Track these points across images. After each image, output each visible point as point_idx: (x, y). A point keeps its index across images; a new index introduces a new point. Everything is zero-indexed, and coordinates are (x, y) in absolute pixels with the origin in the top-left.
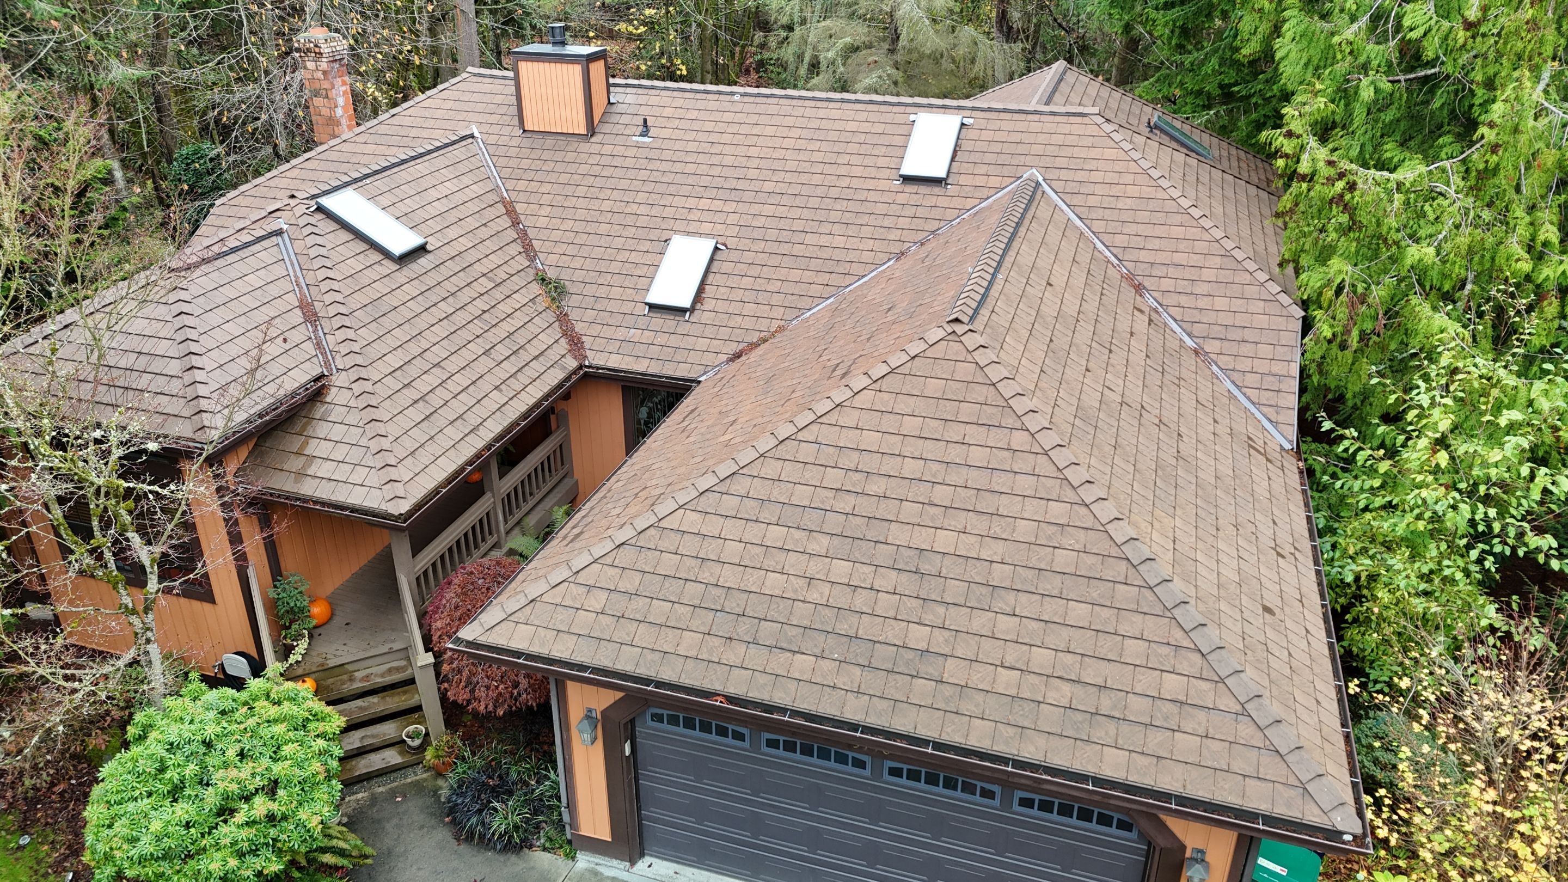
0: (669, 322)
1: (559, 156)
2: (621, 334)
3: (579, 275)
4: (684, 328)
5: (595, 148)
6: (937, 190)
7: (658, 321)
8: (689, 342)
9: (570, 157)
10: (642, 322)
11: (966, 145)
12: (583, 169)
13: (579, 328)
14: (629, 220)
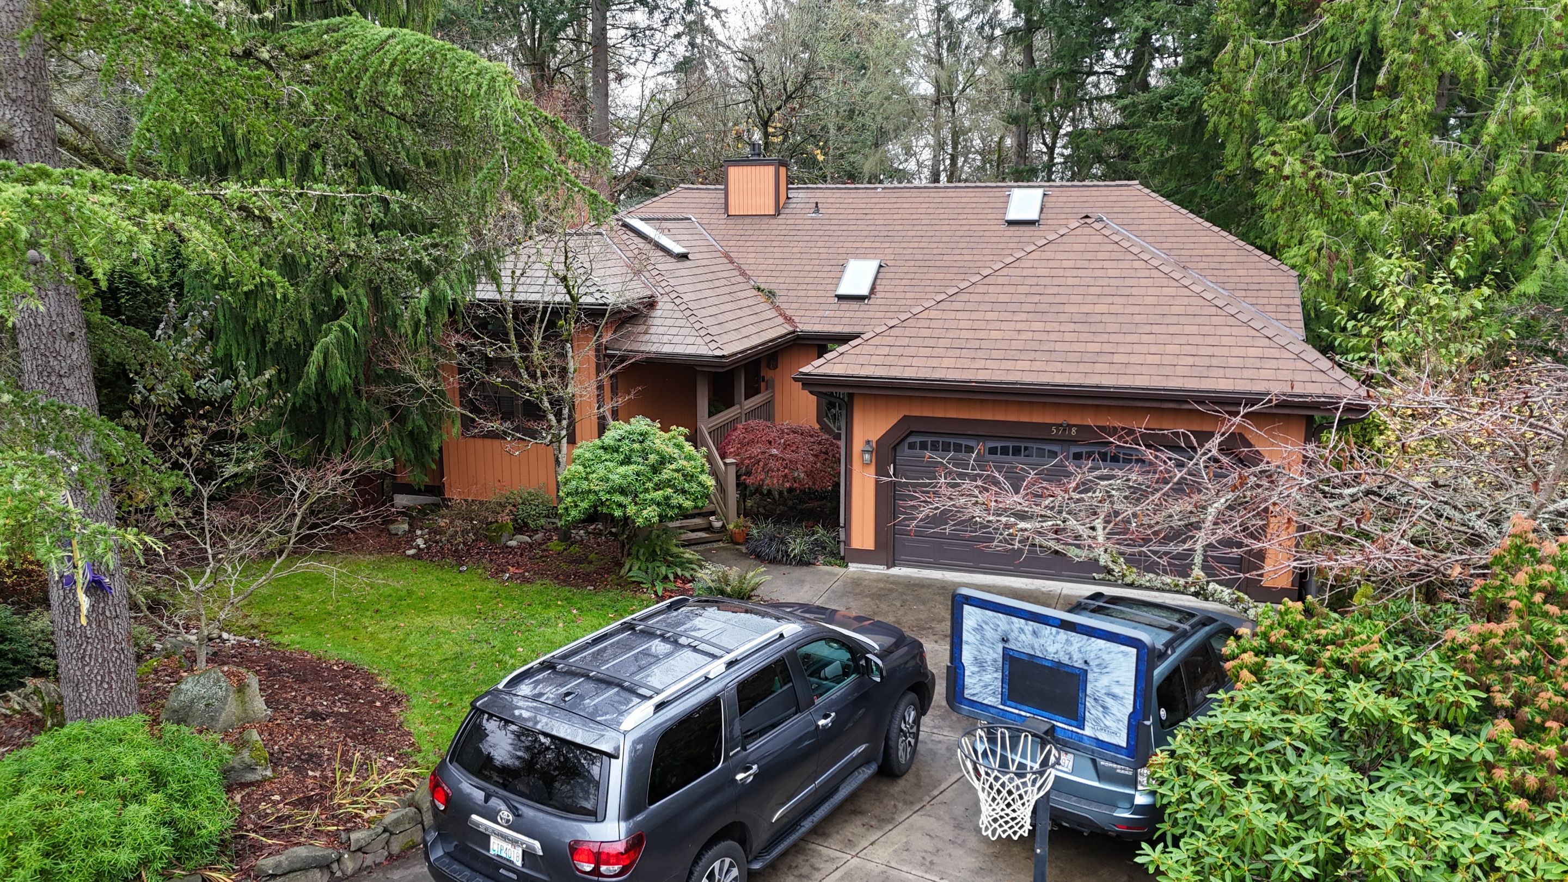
0: (854, 305)
1: (757, 227)
2: (819, 314)
3: (782, 286)
4: (864, 307)
5: (780, 222)
6: (1032, 228)
7: (845, 305)
8: (870, 314)
9: (763, 227)
10: (835, 307)
11: (1048, 205)
12: (774, 232)
13: (788, 313)
14: (814, 256)
